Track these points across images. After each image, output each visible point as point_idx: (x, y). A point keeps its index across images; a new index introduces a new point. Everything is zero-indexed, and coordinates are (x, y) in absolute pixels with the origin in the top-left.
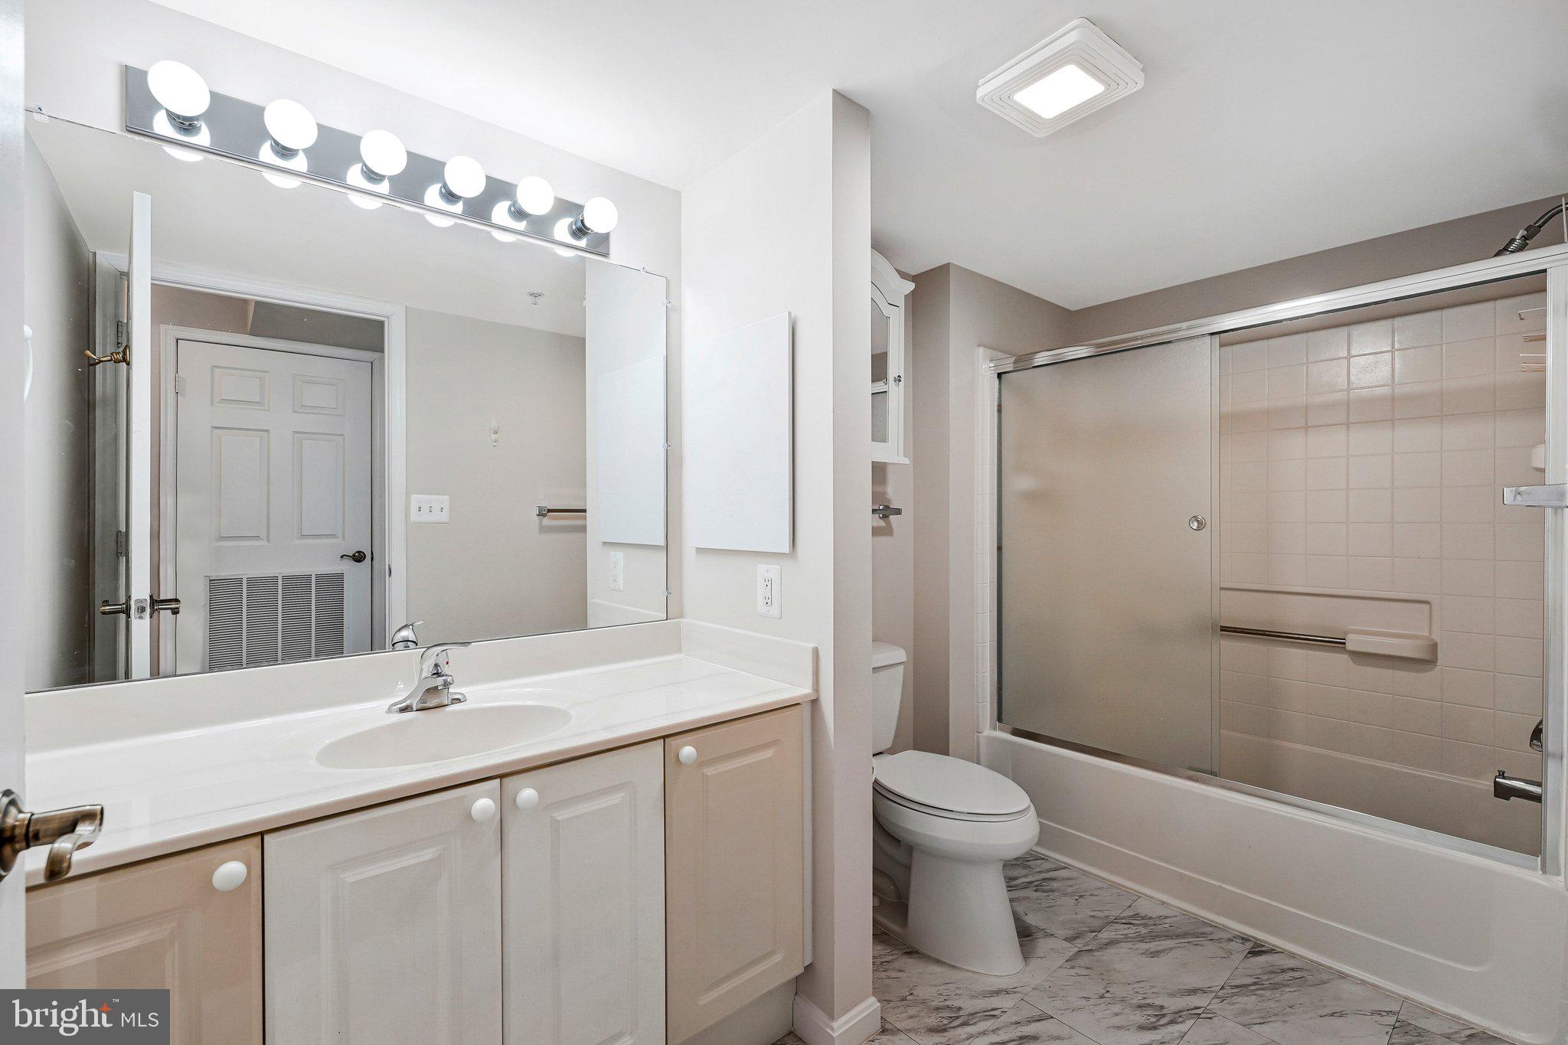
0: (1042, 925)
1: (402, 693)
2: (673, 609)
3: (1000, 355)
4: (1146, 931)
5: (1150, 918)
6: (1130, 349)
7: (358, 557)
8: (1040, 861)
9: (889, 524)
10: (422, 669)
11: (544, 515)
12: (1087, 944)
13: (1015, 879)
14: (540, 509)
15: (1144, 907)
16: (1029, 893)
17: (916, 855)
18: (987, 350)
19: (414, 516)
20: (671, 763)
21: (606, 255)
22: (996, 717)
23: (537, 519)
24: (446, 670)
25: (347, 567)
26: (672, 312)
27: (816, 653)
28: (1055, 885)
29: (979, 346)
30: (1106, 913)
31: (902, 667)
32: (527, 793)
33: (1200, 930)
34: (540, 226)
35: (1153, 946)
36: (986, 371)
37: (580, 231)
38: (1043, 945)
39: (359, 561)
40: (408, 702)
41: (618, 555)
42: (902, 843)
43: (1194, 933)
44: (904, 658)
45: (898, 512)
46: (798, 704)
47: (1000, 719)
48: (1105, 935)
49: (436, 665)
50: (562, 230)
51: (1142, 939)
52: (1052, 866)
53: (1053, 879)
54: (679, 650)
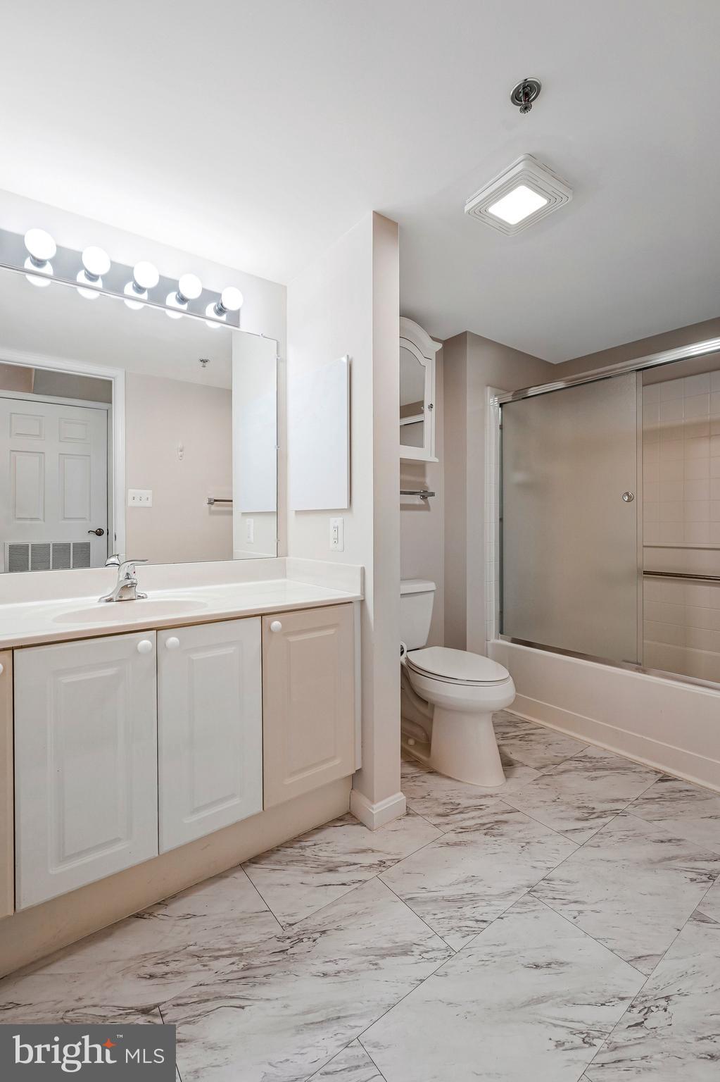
0: (521, 760)
1: (110, 591)
2: (281, 550)
3: (502, 392)
4: (591, 765)
5: (595, 758)
6: (585, 383)
7: (99, 533)
8: (524, 724)
9: (427, 503)
10: (119, 577)
11: (212, 504)
12: (549, 771)
13: (508, 733)
14: (210, 500)
15: (591, 752)
16: (515, 741)
17: (436, 710)
18: (494, 389)
19: (131, 503)
20: (265, 632)
21: (238, 327)
22: (498, 631)
23: (208, 506)
24: (133, 576)
25: (93, 539)
26: (280, 363)
27: (363, 571)
28: (533, 737)
29: (487, 386)
30: (566, 754)
31: (432, 594)
32: (172, 639)
33: (628, 766)
34: (196, 307)
35: (594, 774)
36: (493, 402)
37: (221, 310)
38: (519, 771)
39: (100, 535)
40: (111, 596)
41: (250, 521)
42: (429, 704)
43: (624, 767)
44: (434, 588)
45: (432, 494)
46: (351, 602)
47: (501, 632)
48: (562, 767)
49: (128, 574)
50: (210, 310)
51: (587, 770)
52: (535, 727)
53: (533, 734)
54: (285, 576)
